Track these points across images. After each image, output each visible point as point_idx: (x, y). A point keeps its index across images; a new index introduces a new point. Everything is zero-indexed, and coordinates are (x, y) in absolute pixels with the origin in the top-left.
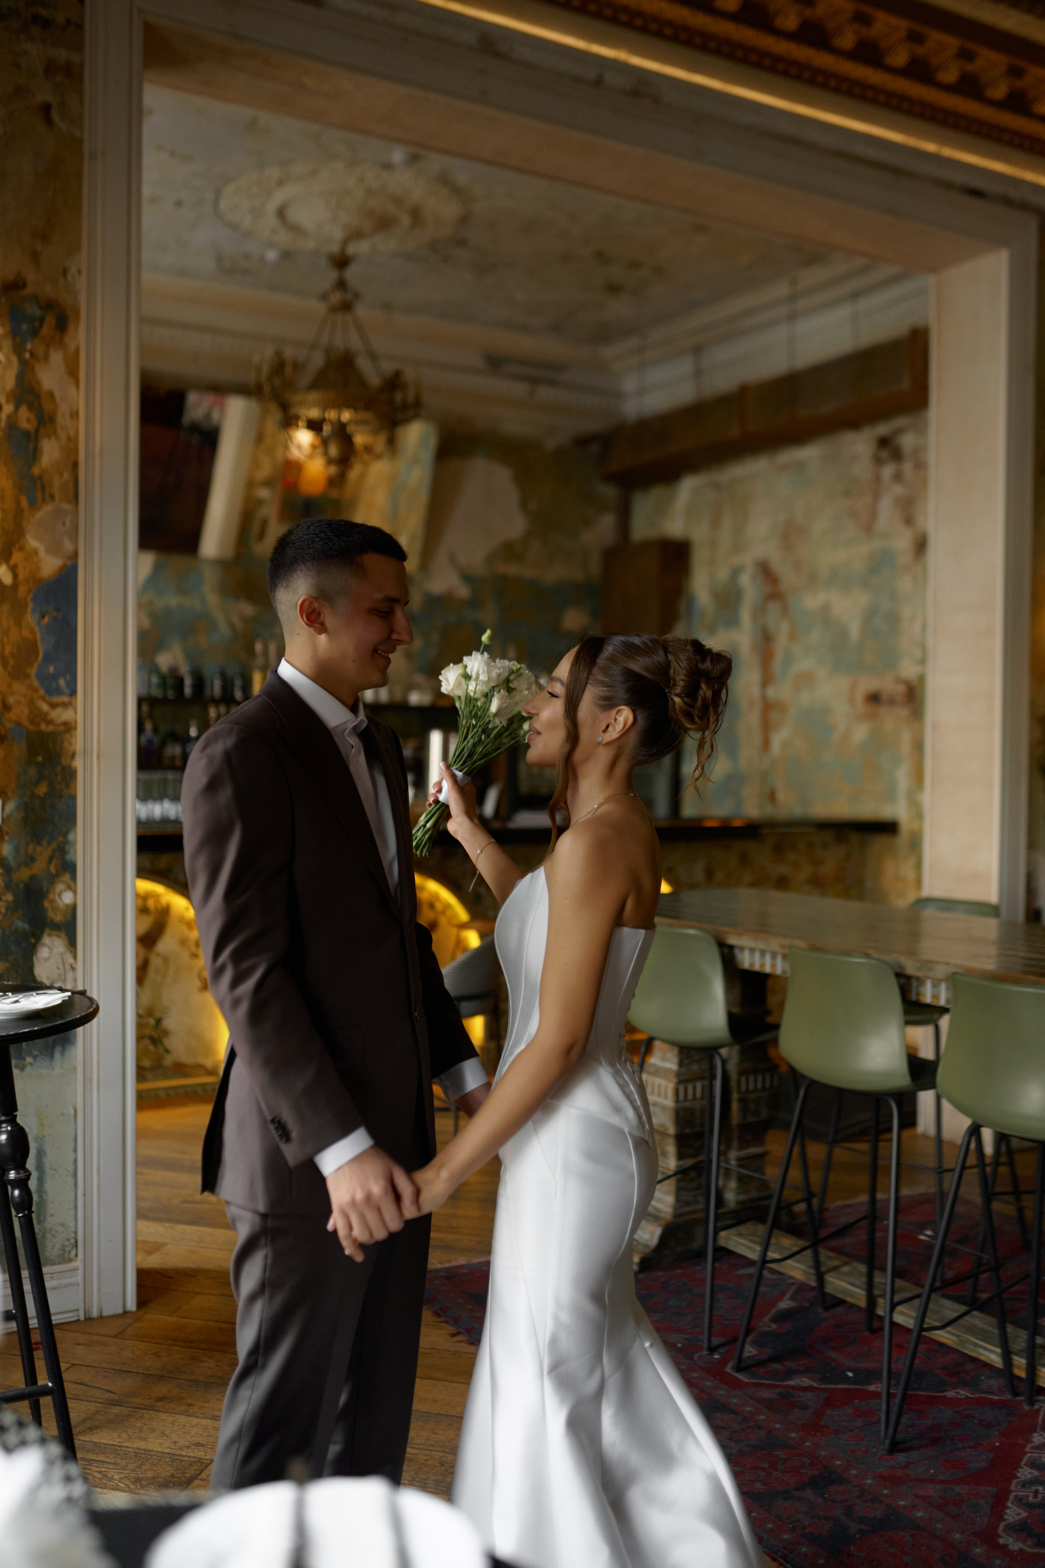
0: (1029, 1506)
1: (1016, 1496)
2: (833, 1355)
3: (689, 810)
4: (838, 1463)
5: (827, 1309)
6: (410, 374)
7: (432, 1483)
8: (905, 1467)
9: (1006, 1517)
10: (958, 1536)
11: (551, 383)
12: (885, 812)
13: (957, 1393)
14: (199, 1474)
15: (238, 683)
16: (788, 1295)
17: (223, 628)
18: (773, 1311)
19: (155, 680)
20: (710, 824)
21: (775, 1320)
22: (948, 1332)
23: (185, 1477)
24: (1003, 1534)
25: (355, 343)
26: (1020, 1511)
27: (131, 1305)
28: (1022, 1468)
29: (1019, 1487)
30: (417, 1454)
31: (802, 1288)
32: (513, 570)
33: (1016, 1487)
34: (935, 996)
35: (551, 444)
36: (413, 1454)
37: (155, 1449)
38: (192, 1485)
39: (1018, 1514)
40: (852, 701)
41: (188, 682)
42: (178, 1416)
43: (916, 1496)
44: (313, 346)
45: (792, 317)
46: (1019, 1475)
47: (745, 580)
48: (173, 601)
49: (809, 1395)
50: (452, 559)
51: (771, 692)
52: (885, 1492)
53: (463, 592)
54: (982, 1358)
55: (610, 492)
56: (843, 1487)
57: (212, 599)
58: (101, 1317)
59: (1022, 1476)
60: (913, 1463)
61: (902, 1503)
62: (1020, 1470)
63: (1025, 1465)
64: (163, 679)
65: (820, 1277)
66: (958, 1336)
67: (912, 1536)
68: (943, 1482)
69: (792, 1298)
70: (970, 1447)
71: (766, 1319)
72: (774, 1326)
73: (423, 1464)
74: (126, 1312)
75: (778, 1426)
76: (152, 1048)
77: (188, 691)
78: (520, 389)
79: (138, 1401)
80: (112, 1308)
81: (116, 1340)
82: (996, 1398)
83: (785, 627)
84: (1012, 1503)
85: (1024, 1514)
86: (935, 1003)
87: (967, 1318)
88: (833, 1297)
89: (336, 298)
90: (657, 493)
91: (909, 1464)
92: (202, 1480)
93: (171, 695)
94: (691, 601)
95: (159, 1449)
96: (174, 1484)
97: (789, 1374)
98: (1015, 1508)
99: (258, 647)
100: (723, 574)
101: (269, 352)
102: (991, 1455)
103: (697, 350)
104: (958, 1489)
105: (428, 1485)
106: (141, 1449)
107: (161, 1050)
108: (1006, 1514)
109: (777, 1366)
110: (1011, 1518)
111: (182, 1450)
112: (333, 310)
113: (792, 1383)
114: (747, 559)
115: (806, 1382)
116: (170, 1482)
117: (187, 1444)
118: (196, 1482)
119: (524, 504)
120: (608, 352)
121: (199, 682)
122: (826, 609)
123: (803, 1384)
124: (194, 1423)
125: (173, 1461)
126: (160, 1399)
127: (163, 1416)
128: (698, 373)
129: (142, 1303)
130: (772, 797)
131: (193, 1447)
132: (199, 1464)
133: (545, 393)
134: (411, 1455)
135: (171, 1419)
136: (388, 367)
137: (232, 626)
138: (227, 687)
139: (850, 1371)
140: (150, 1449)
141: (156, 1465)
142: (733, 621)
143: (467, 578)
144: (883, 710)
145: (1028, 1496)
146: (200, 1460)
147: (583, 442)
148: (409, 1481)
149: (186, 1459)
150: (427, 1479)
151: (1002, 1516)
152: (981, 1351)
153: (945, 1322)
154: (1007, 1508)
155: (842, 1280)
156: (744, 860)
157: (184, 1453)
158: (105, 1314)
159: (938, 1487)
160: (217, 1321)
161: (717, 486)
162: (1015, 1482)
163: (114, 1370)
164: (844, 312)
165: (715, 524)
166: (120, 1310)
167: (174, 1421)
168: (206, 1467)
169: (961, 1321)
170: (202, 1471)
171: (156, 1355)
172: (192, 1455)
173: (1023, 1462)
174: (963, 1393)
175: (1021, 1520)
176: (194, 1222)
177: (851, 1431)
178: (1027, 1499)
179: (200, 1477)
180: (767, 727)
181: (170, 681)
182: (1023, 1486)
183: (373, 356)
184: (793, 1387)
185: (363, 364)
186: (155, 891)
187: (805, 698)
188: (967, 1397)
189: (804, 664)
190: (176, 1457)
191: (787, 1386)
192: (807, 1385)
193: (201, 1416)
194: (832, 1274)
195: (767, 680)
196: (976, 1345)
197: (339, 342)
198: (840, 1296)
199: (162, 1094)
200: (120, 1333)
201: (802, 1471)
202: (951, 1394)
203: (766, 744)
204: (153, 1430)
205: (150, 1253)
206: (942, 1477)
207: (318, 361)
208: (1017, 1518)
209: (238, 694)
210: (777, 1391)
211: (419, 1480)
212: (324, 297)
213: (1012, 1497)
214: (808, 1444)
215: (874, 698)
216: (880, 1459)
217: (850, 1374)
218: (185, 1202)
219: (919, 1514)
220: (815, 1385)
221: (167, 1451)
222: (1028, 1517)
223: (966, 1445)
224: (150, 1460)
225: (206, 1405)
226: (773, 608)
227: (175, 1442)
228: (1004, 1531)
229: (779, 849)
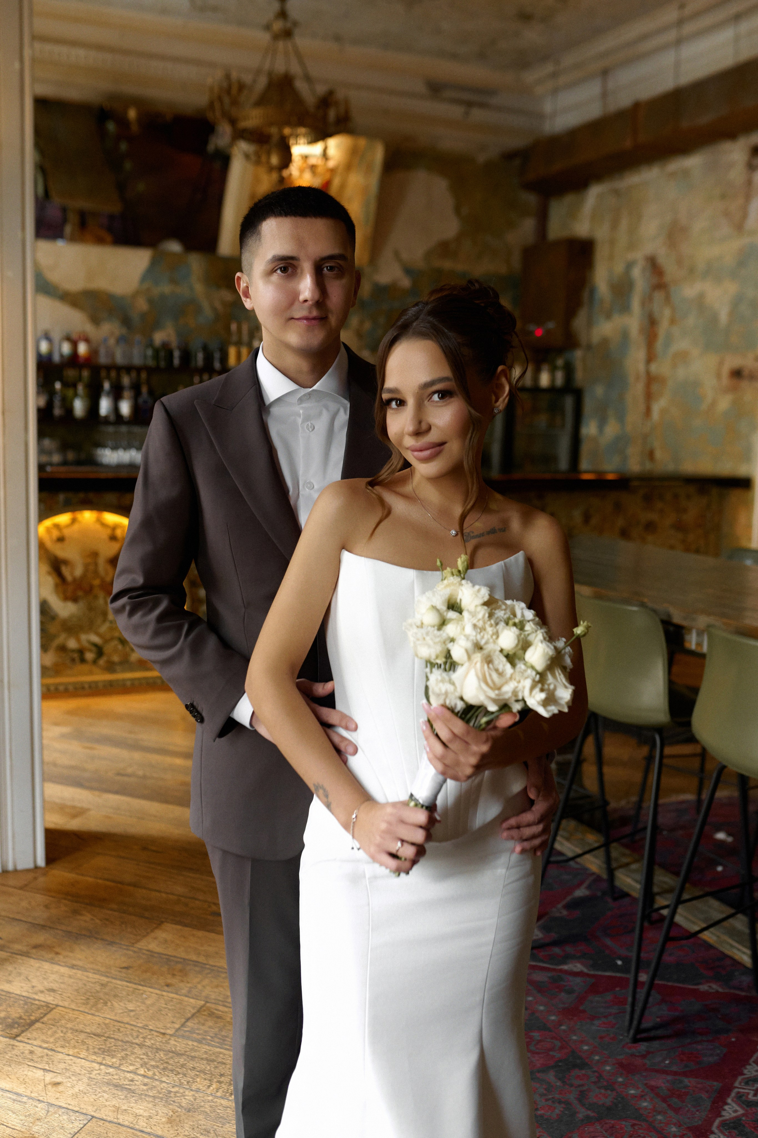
0: (749, 1104)
1: (739, 1093)
2: (608, 942)
3: (584, 464)
4: (586, 1048)
5: (615, 899)
6: (340, 94)
7: (230, 1040)
8: (644, 1056)
9: (723, 1113)
10: (674, 1129)
11: (482, 105)
12: (742, 471)
13: (710, 987)
14: (42, 1018)
15: (217, 355)
16: (585, 885)
17: (208, 312)
18: (569, 898)
19: (150, 352)
20: (610, 477)
21: (567, 907)
22: (711, 933)
23: (29, 1019)
24: (716, 1131)
25: (295, 69)
26: (738, 1108)
27: (41, 862)
28: (750, 1064)
29: (743, 1084)
30: (226, 1012)
31: (598, 879)
32: (447, 265)
33: (740, 1083)
34: (699, 644)
35: (482, 158)
36: (222, 1012)
37: (16, 992)
38: (33, 1027)
39: (736, 1111)
40: (719, 376)
41: (177, 354)
42: (44, 963)
43: (646, 1084)
44: (258, 72)
45: (679, 42)
46: (745, 1071)
47: (637, 273)
48: (166, 289)
49: (578, 980)
50: (397, 254)
51: (654, 368)
52: (620, 1079)
53: (406, 283)
54: (736, 957)
55: (531, 199)
56: (583, 1072)
57: (199, 288)
58: (16, 871)
59: (749, 1073)
60: (653, 1053)
61: (632, 1092)
62: (748, 1067)
63: (754, 1062)
64: (156, 352)
65: (611, 872)
66: (718, 937)
67: (633, 1125)
68: (675, 1073)
69: (589, 887)
70: (708, 1041)
71: (560, 906)
72: (565, 913)
73: (228, 1022)
74: (36, 868)
75: (542, 1008)
76: (120, 647)
77: (176, 362)
78: (456, 111)
79: (17, 947)
80: (25, 863)
81: (20, 892)
82: (743, 994)
83: (667, 312)
84: (733, 1100)
85: (741, 1112)
86: (699, 650)
87: (731, 920)
88: (621, 891)
89: (278, 26)
90: (569, 199)
91: (648, 1053)
92: (43, 1023)
93: (163, 364)
94: (593, 291)
95: (18, 992)
96: (19, 1025)
97: (566, 958)
98: (734, 1105)
99: (234, 327)
100: (619, 268)
101: (219, 74)
102: (725, 1050)
103: (605, 73)
104: (686, 1081)
105: (226, 1042)
106: (4, 991)
107: (128, 649)
108: (724, 1110)
109: (557, 950)
110: (727, 1114)
111: (36, 994)
112: (276, 37)
113: (565, 967)
114: (639, 255)
115: (578, 967)
116: (16, 1023)
117: (42, 988)
118: (38, 1025)
119: (457, 210)
120: (530, 77)
121: (187, 355)
122: (701, 296)
123: (575, 970)
124: (55, 970)
125: (26, 1003)
126: (36, 947)
127: (32, 962)
128: (604, 95)
129: (50, 859)
130: (651, 455)
131: (46, 992)
132: (45, 1008)
133: (478, 115)
134: (220, 1013)
135: (38, 965)
136: (321, 89)
137: (214, 309)
138: (209, 358)
139: (620, 959)
140: (11, 991)
141: (10, 1006)
142: (625, 308)
143: (408, 271)
144: (744, 384)
145: (748, 1094)
146: (47, 1005)
147: (509, 156)
148: (212, 1037)
149: (37, 1002)
150: (226, 1037)
151: (720, 1112)
152: (735, 951)
153: (712, 922)
154: (727, 1104)
155: (628, 876)
156: (618, 507)
157: (36, 997)
158: (20, 867)
159: (669, 1078)
160: (108, 880)
161: (617, 193)
162: (740, 1078)
163: (9, 917)
164: (727, 34)
165: (615, 225)
166: (31, 866)
167: (39, 967)
168: (50, 1011)
169: (725, 924)
170: (45, 1015)
171: (47, 907)
172: (43, 999)
173: (753, 1059)
174: (715, 987)
175: (736, 1117)
176: (117, 792)
177: (605, 1017)
178: (747, 1097)
179: (42, 1020)
180: (649, 397)
181: (162, 354)
182: (747, 1083)
183: (308, 78)
184: (566, 972)
185: (300, 85)
186: (121, 524)
187: (681, 373)
188: (717, 992)
189: (682, 344)
190: (30, 1000)
191: (561, 971)
192: (579, 970)
193: (63, 964)
194: (621, 870)
195: (650, 358)
196: (732, 946)
197: (280, 67)
198: (626, 889)
199: (128, 683)
200: (26, 885)
201: (551, 1053)
202: (704, 988)
203: (648, 411)
204: (20, 974)
205: (74, 816)
206: (674, 1068)
207: (262, 82)
208: (734, 1115)
209: (217, 365)
210: (550, 974)
211: (221, 1037)
212: (268, 27)
213: (733, 1094)
214: (563, 1027)
215: (737, 374)
216: (623, 1047)
217: (619, 963)
218: (119, 774)
219: (645, 1104)
220: (585, 970)
221: (24, 994)
222: (743, 1115)
223: (704, 1038)
224: (7, 1002)
225: (71, 954)
226: (659, 296)
227: (33, 987)
228: (718, 1127)
229: (648, 499)
